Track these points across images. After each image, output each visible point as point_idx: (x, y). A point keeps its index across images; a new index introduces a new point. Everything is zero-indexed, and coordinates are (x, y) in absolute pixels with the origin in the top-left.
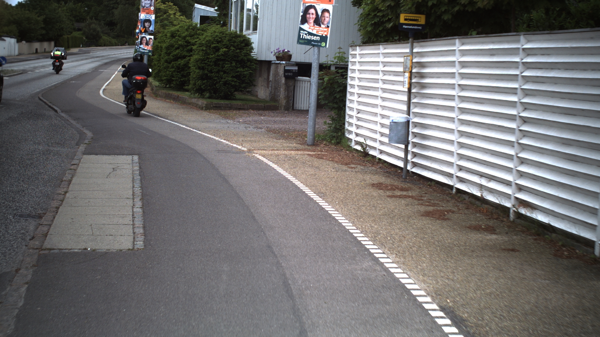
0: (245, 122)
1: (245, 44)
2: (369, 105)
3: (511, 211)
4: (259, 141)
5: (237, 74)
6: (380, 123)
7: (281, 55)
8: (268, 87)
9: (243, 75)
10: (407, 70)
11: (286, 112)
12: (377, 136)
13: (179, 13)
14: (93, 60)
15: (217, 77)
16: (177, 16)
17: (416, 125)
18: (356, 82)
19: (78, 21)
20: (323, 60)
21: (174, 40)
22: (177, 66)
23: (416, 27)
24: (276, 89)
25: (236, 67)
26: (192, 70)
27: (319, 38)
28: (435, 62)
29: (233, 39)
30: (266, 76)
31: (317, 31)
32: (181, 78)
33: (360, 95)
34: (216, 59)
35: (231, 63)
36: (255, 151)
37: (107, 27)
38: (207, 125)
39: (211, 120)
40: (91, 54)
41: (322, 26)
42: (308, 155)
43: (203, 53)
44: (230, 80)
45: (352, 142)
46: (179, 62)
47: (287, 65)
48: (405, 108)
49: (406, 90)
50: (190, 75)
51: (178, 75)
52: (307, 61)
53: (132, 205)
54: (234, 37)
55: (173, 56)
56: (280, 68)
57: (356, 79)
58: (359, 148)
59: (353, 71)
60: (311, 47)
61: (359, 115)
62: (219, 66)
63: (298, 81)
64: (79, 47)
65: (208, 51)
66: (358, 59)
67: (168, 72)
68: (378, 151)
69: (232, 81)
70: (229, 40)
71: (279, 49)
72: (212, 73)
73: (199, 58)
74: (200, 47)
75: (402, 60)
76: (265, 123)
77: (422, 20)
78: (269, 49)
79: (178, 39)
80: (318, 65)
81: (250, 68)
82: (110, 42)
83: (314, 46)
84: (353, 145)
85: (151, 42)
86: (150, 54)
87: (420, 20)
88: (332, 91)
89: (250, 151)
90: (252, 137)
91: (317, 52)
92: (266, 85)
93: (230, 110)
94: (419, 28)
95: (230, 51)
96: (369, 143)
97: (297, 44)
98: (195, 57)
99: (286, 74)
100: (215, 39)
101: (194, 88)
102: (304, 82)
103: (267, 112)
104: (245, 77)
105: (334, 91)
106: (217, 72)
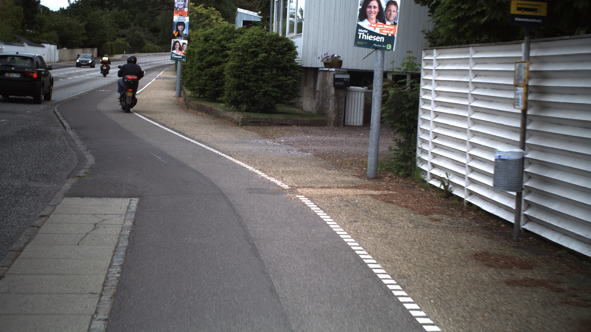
0: (287, 143)
1: (287, 48)
2: (453, 129)
4: (304, 173)
5: (278, 83)
7: (330, 61)
8: (314, 98)
9: (286, 84)
10: (521, 82)
11: (336, 128)
12: (466, 172)
13: (222, 18)
15: (256, 86)
16: (219, 22)
18: (432, 97)
19: (121, 28)
20: (388, 67)
21: (207, 44)
22: (211, 74)
23: (533, 20)
24: (324, 100)
25: (277, 75)
26: (226, 79)
27: (383, 38)
29: (274, 42)
30: (312, 86)
31: (380, 30)
32: (216, 87)
33: (437, 114)
34: (255, 65)
35: (272, 70)
36: (299, 190)
37: (151, 33)
38: (241, 147)
39: (246, 141)
41: (388, 23)
42: (372, 195)
43: (239, 58)
44: (270, 91)
45: (426, 174)
46: (213, 70)
47: (337, 73)
48: (518, 138)
50: (224, 84)
51: (213, 84)
55: (207, 63)
56: (328, 76)
57: (433, 92)
58: (437, 184)
59: (427, 82)
60: (372, 50)
61: (436, 141)
62: (258, 74)
63: (349, 91)
64: (123, 53)
65: (245, 57)
66: (435, 66)
67: (200, 81)
68: (466, 192)
69: (273, 91)
70: (269, 44)
71: (327, 54)
72: (250, 82)
73: (234, 65)
74: (236, 51)
75: (512, 68)
76: (312, 145)
77: (542, 9)
78: (316, 54)
79: (213, 44)
80: (382, 74)
81: (294, 76)
82: (154, 48)
83: (376, 48)
84: (428, 178)
85: (185, 47)
86: (184, 60)
88: (399, 108)
89: (293, 190)
90: (295, 166)
91: (381, 57)
92: (312, 96)
93: (270, 126)
94: (539, 21)
95: (270, 56)
96: (454, 179)
97: (355, 46)
98: (230, 63)
99: (336, 83)
100: (253, 43)
101: (229, 100)
102: (357, 93)
103: (313, 129)
104: (288, 86)
105: (401, 107)
106: (255, 81)
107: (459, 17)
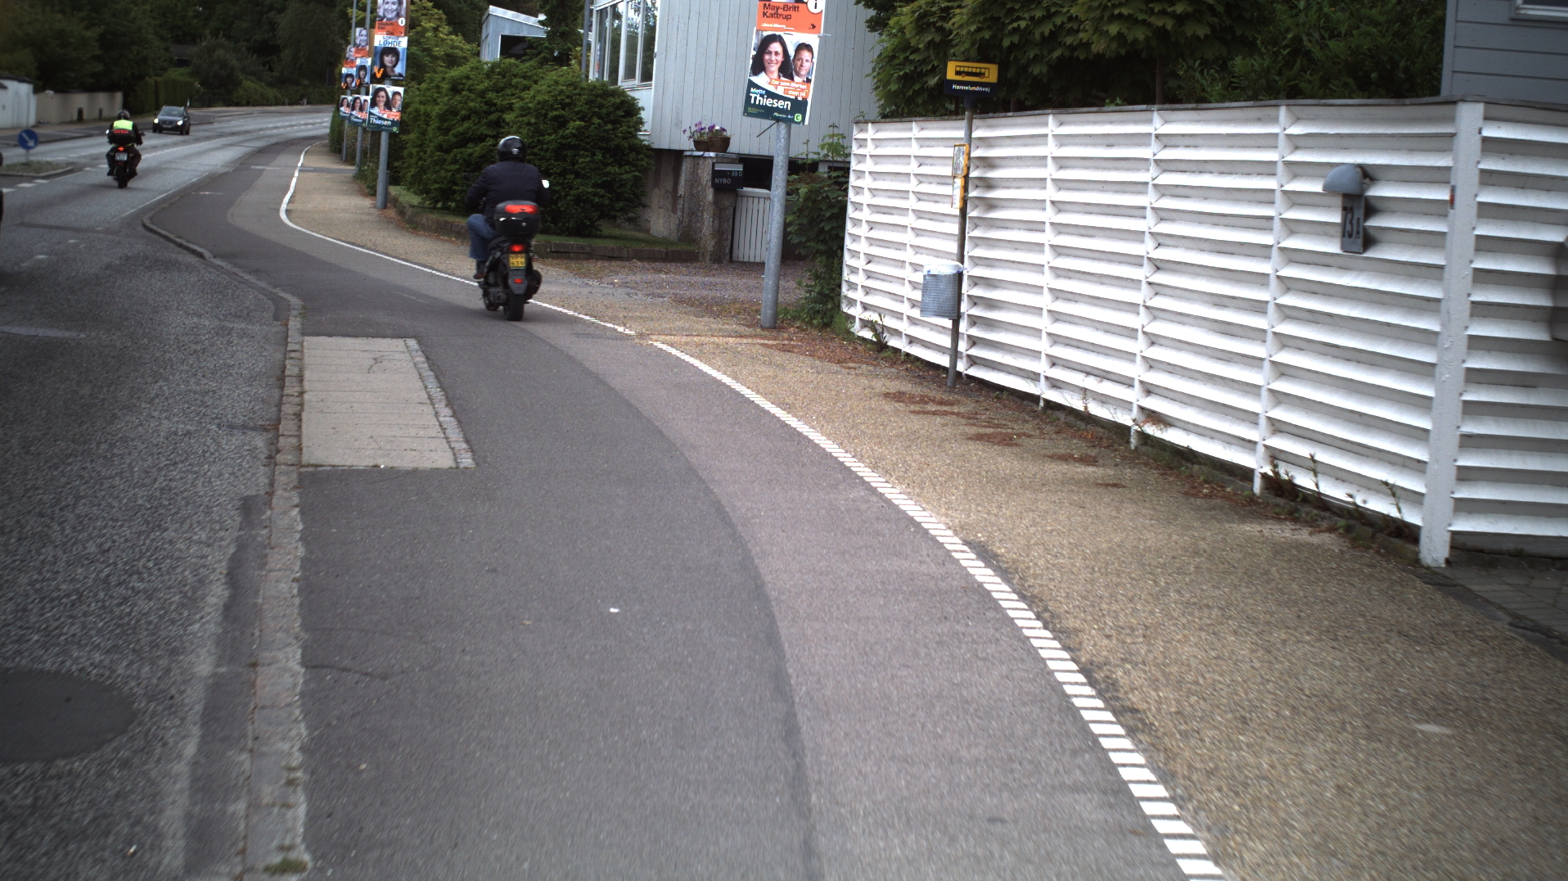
0: (625, 285)
1: (624, 111)
2: (890, 245)
3: (1132, 431)
4: (659, 319)
5: (605, 179)
6: (910, 282)
7: (705, 137)
8: (674, 211)
9: (620, 181)
10: (959, 172)
11: (716, 266)
12: (905, 309)
13: (447, 27)
14: (224, 140)
15: (562, 184)
16: (441, 35)
17: (976, 281)
18: (865, 198)
19: (178, 40)
20: (799, 151)
21: (458, 98)
22: (465, 160)
23: (977, 89)
24: (694, 213)
25: (603, 163)
27: (789, 103)
28: (1011, 158)
29: (598, 99)
30: (669, 185)
33: (872, 225)
34: (560, 143)
35: (594, 154)
36: (653, 337)
37: (255, 56)
40: (216, 125)
41: (796, 78)
42: (763, 344)
43: (528, 129)
44: (589, 193)
45: (854, 322)
46: (470, 151)
47: (719, 160)
48: (953, 247)
49: (957, 212)
52: (765, 152)
53: (433, 412)
54: (600, 96)
55: (456, 136)
56: (702, 167)
57: (866, 191)
58: (868, 334)
59: (859, 174)
60: (773, 122)
61: (870, 267)
62: (566, 161)
63: (742, 196)
65: (541, 127)
66: (870, 149)
67: (443, 173)
68: (904, 340)
69: (595, 194)
70: (588, 102)
71: (700, 123)
74: (522, 116)
75: (949, 152)
76: (670, 287)
77: (992, 73)
78: (678, 123)
79: (469, 98)
80: (787, 162)
81: (635, 166)
82: (262, 95)
83: (778, 120)
84: (856, 328)
85: (399, 101)
86: (395, 129)
87: (986, 75)
88: (815, 217)
89: (641, 335)
90: (644, 312)
91: (785, 133)
92: (669, 206)
93: (590, 259)
94: (985, 89)
95: (590, 126)
96: (889, 322)
97: (744, 116)
99: (717, 181)
100: (556, 99)
102: (756, 200)
103: (671, 266)
104: (624, 185)
105: (819, 216)
106: (560, 175)
107: (906, 73)
